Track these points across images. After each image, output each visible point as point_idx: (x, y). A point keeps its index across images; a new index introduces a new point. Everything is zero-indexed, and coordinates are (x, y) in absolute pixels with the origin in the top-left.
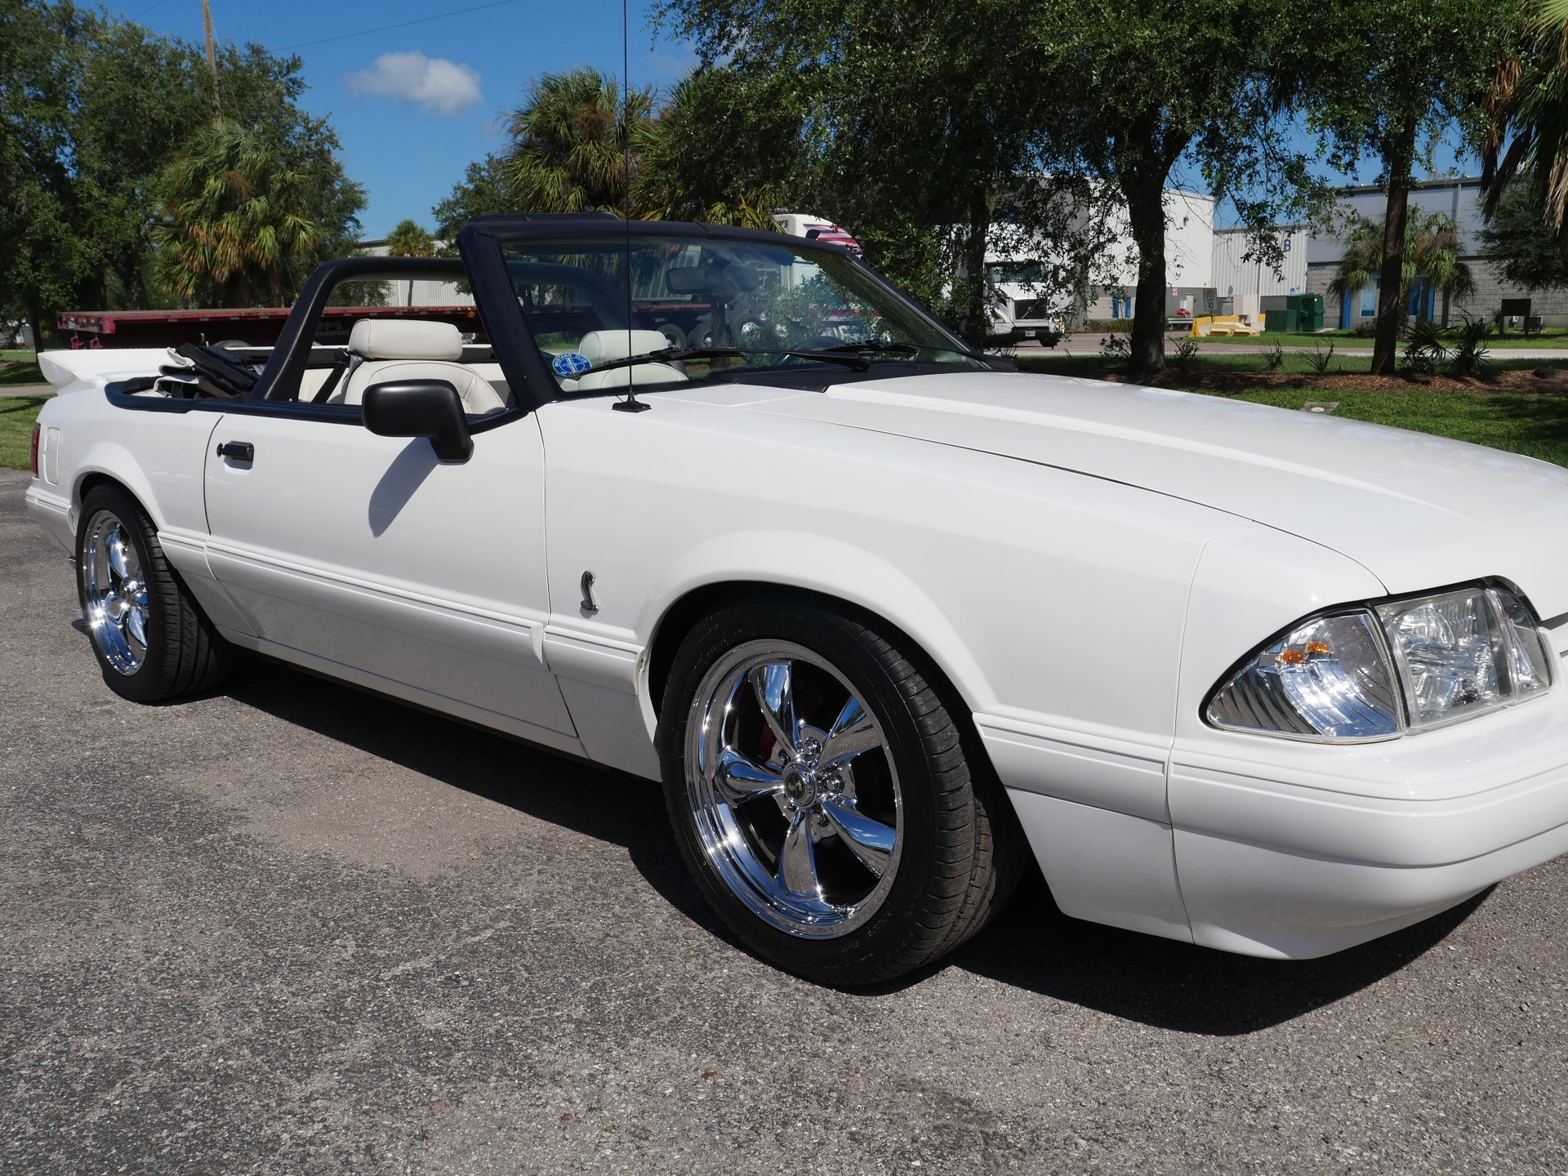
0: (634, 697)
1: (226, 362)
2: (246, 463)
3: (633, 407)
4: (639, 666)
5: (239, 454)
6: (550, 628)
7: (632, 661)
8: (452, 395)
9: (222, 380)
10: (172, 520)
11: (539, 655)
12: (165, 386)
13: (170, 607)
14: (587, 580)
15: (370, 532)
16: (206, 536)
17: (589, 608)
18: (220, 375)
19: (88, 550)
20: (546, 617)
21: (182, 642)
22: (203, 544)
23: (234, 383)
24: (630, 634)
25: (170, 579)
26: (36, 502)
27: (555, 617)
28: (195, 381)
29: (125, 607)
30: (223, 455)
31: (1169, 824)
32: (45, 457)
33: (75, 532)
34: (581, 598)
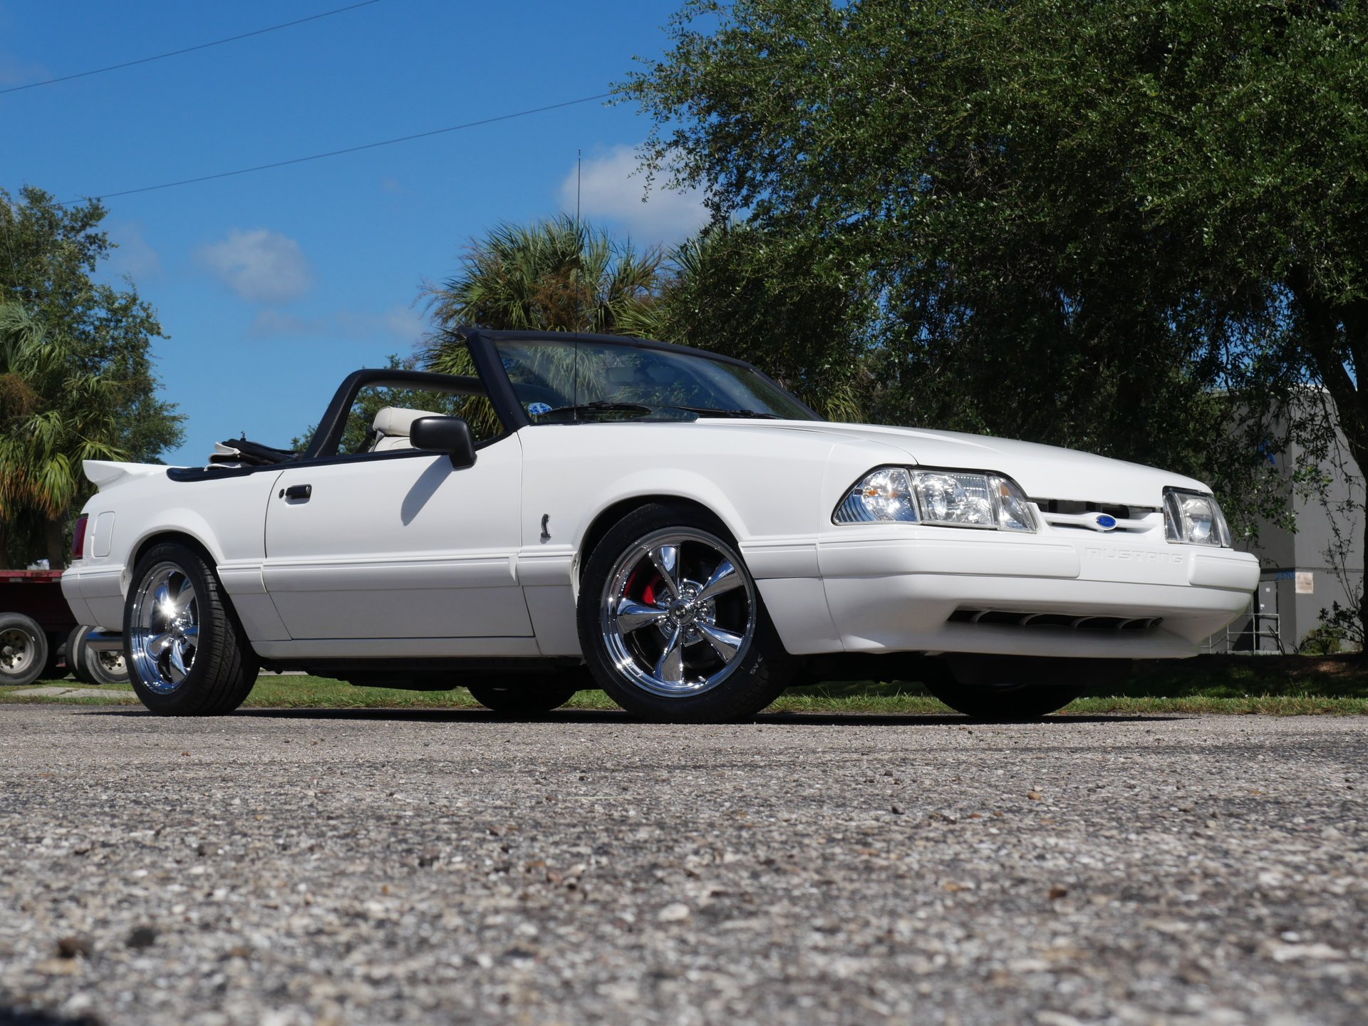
0: (570, 585)
2: (304, 498)
4: (574, 564)
6: (521, 555)
7: (570, 560)
8: (465, 425)
10: (230, 554)
11: (513, 573)
13: (218, 629)
14: (545, 519)
15: (402, 523)
16: (263, 558)
17: (545, 536)
20: (519, 549)
21: (222, 658)
22: (261, 566)
24: (569, 546)
26: (79, 577)
27: (524, 548)
28: (239, 466)
29: (165, 644)
30: (285, 496)
31: (821, 577)
32: (93, 538)
33: (125, 591)
34: (541, 531)
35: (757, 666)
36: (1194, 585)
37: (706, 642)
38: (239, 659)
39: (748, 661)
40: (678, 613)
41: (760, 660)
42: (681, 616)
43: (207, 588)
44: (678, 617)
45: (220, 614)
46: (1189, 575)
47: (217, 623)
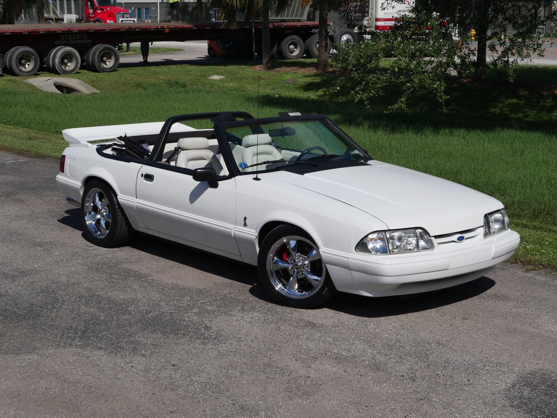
0: (255, 246)
1: (135, 143)
2: (151, 180)
3: (257, 179)
4: (256, 238)
5: (149, 177)
6: (236, 229)
7: (255, 237)
8: (214, 172)
9: (135, 150)
10: (122, 193)
11: (233, 235)
12: (114, 149)
13: (118, 219)
14: (245, 219)
15: (190, 203)
16: (135, 199)
17: (245, 225)
18: (134, 148)
19: (87, 199)
20: (235, 226)
21: (121, 230)
22: (135, 201)
23: (139, 152)
24: (254, 231)
25: (119, 211)
26: (63, 181)
27: (237, 227)
28: (124, 148)
29: (99, 216)
30: (143, 177)
31: (350, 270)
32: (68, 167)
33: (82, 193)
34: (244, 222)
35: (325, 291)
36: (493, 259)
37: (306, 277)
38: (127, 229)
39: (322, 289)
40: (296, 267)
41: (326, 289)
42: (297, 268)
43: (114, 203)
44: (296, 268)
45: (119, 213)
46: (492, 255)
47: (118, 217)
